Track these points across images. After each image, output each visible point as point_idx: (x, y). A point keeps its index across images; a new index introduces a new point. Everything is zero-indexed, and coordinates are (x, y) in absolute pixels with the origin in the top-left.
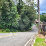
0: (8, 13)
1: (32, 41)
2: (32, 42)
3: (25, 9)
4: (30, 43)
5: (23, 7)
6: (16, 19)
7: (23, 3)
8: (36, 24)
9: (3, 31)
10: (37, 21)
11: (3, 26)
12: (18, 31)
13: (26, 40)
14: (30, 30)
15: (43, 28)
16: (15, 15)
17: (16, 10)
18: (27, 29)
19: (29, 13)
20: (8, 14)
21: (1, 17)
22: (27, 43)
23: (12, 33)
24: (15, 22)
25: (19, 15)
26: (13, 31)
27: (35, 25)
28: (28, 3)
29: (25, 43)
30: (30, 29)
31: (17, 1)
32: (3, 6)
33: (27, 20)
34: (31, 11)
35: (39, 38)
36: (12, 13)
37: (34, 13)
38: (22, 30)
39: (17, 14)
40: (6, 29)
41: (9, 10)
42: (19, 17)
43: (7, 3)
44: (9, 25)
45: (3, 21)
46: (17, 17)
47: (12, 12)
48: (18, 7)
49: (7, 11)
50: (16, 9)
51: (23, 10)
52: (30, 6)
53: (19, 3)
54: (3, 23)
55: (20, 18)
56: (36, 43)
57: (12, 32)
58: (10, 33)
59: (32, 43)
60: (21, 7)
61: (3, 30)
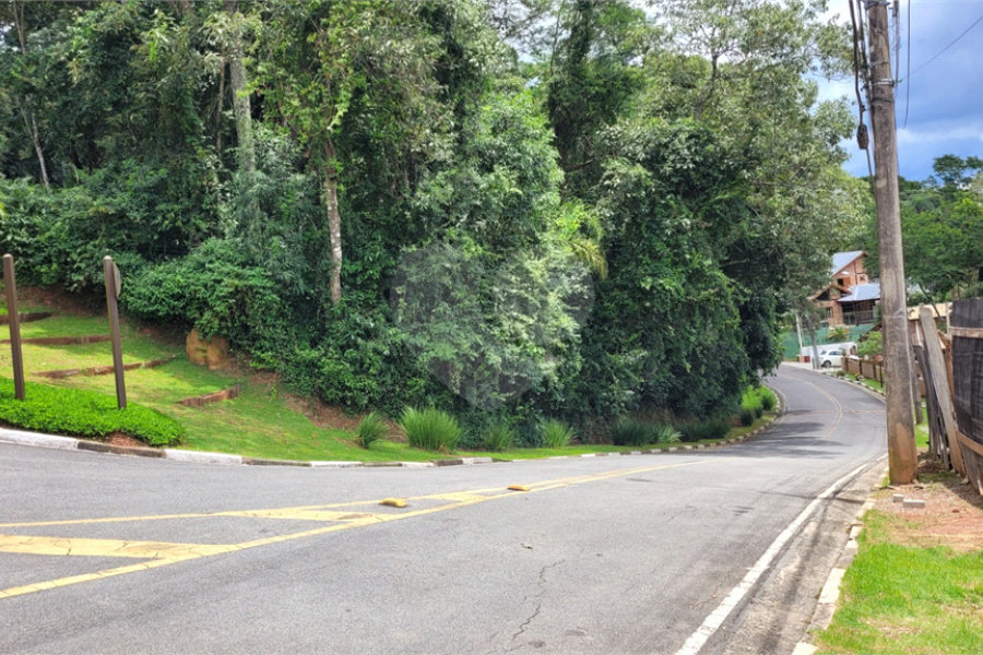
0: (431, 192)
1: (796, 581)
2: (791, 595)
3: (670, 109)
4: (761, 616)
5: (629, 84)
6: (536, 267)
7: (637, 29)
8: (836, 324)
9: (366, 441)
10: (860, 290)
11: (361, 367)
12: (581, 441)
13: (701, 566)
14: (746, 420)
15: (956, 387)
16: (518, 208)
17: (541, 144)
18: (711, 406)
19: (731, 175)
20: (422, 200)
21: (338, 252)
22: (715, 620)
23: (486, 458)
24: (524, 306)
25: (578, 212)
26: (505, 433)
27: (829, 352)
28: (706, 31)
29: (687, 612)
30: (749, 400)
31: (538, 12)
32: (358, 92)
33: (695, 277)
34: (759, 141)
35: (897, 538)
36: (483, 182)
37: (802, 170)
38: (624, 422)
39: (553, 197)
40: (411, 413)
41: (443, 149)
42: (584, 229)
43: (409, 49)
44: (446, 352)
45: (367, 306)
46: (547, 237)
47: (486, 168)
48: (555, 88)
49: (415, 165)
50: (537, 124)
51: (636, 126)
52: (746, 70)
53: (580, 40)
54: (368, 334)
55: (591, 246)
56: (848, 616)
57: (491, 447)
58: (468, 459)
59: (795, 617)
60: (612, 95)
61: (371, 419)
